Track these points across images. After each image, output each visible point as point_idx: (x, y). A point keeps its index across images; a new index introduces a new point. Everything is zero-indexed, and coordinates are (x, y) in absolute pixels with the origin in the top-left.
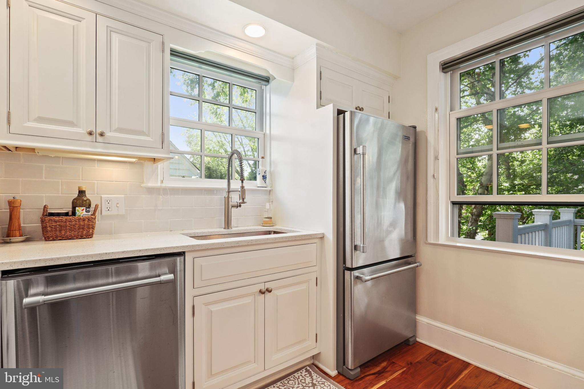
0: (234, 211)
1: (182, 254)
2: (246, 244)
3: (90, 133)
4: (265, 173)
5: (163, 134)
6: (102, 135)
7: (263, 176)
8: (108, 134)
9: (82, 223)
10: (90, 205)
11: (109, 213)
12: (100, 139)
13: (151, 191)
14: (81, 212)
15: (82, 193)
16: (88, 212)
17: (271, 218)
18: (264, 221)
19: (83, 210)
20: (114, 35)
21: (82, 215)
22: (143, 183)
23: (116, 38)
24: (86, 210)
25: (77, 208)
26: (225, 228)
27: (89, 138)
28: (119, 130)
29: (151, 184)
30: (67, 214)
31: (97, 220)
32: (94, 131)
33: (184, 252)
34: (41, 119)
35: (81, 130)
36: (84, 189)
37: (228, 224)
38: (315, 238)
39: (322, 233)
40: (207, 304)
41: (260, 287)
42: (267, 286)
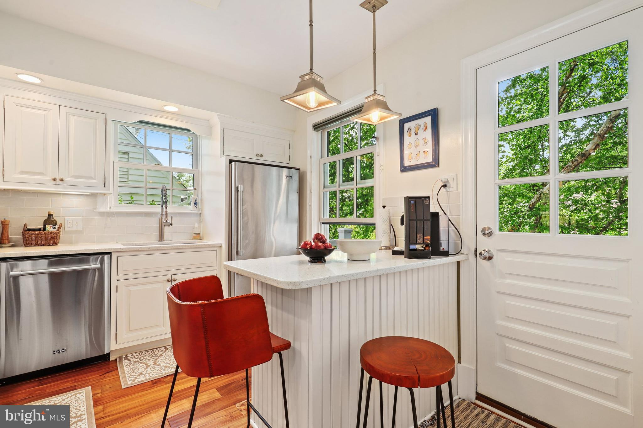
0: (167, 229)
1: (109, 253)
2: (156, 249)
3: (54, 180)
4: (196, 200)
5: (105, 178)
6: (62, 180)
7: (194, 203)
8: (66, 179)
9: (50, 236)
10: (56, 224)
11: (70, 229)
12: (60, 183)
13: (102, 214)
14: (49, 228)
15: (50, 216)
16: (55, 228)
17: (199, 234)
18: (194, 236)
19: (51, 227)
20: (71, 117)
21: (50, 230)
22: (96, 209)
23: (73, 119)
24: (53, 227)
25: (47, 226)
26: (159, 241)
27: (53, 182)
28: (75, 177)
29: (102, 210)
30: (40, 230)
31: (61, 233)
32: (57, 178)
33: (111, 252)
34: (22, 172)
35: (49, 178)
36: (52, 213)
37: (161, 237)
38: (215, 247)
39: (220, 244)
40: (127, 286)
41: (169, 277)
42: (174, 277)
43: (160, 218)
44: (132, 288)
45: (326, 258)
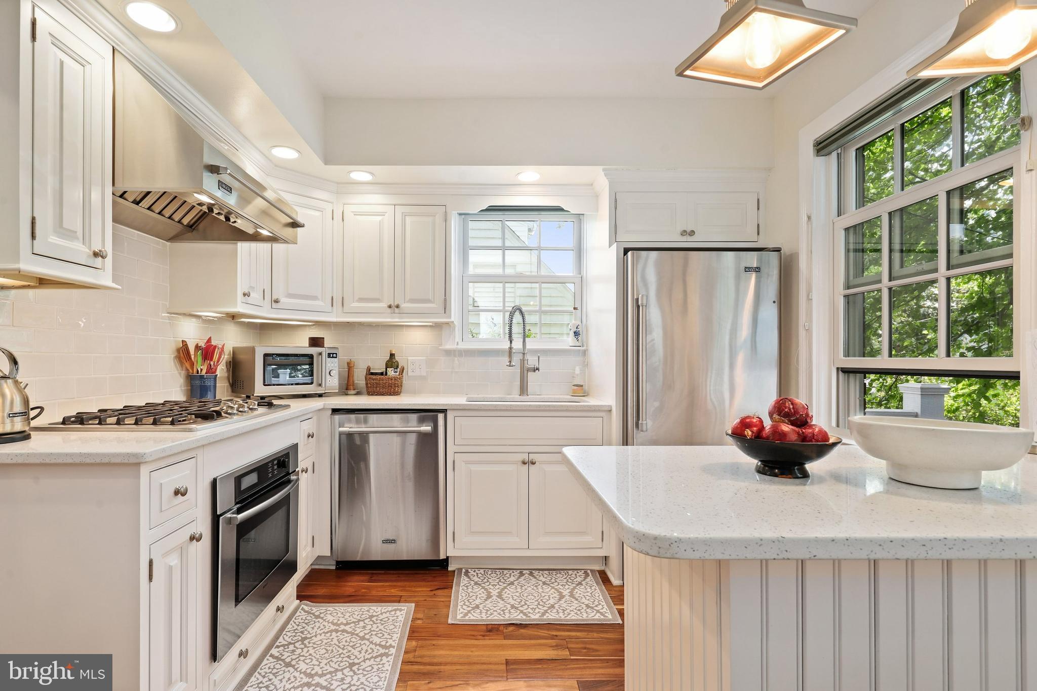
0: (531, 375)
1: (444, 411)
3: (390, 307)
4: (577, 328)
5: (445, 300)
6: (398, 307)
7: (574, 333)
8: (403, 305)
9: (390, 382)
10: (398, 367)
11: (413, 374)
12: (397, 310)
13: (448, 353)
14: (391, 372)
15: (392, 355)
16: (396, 372)
17: (582, 386)
18: (574, 390)
19: (392, 370)
20: (407, 218)
21: (391, 375)
22: (441, 345)
23: (408, 220)
24: (395, 370)
25: (388, 369)
26: (520, 395)
27: (389, 310)
28: (413, 301)
29: (449, 346)
30: (382, 374)
31: (404, 379)
32: (393, 304)
33: (446, 410)
34: (361, 300)
35: (384, 305)
36: (394, 352)
37: (523, 390)
38: (599, 411)
39: (609, 406)
40: (467, 462)
41: (525, 457)
42: (532, 456)
43: (522, 358)
44: (474, 468)
45: (809, 466)
